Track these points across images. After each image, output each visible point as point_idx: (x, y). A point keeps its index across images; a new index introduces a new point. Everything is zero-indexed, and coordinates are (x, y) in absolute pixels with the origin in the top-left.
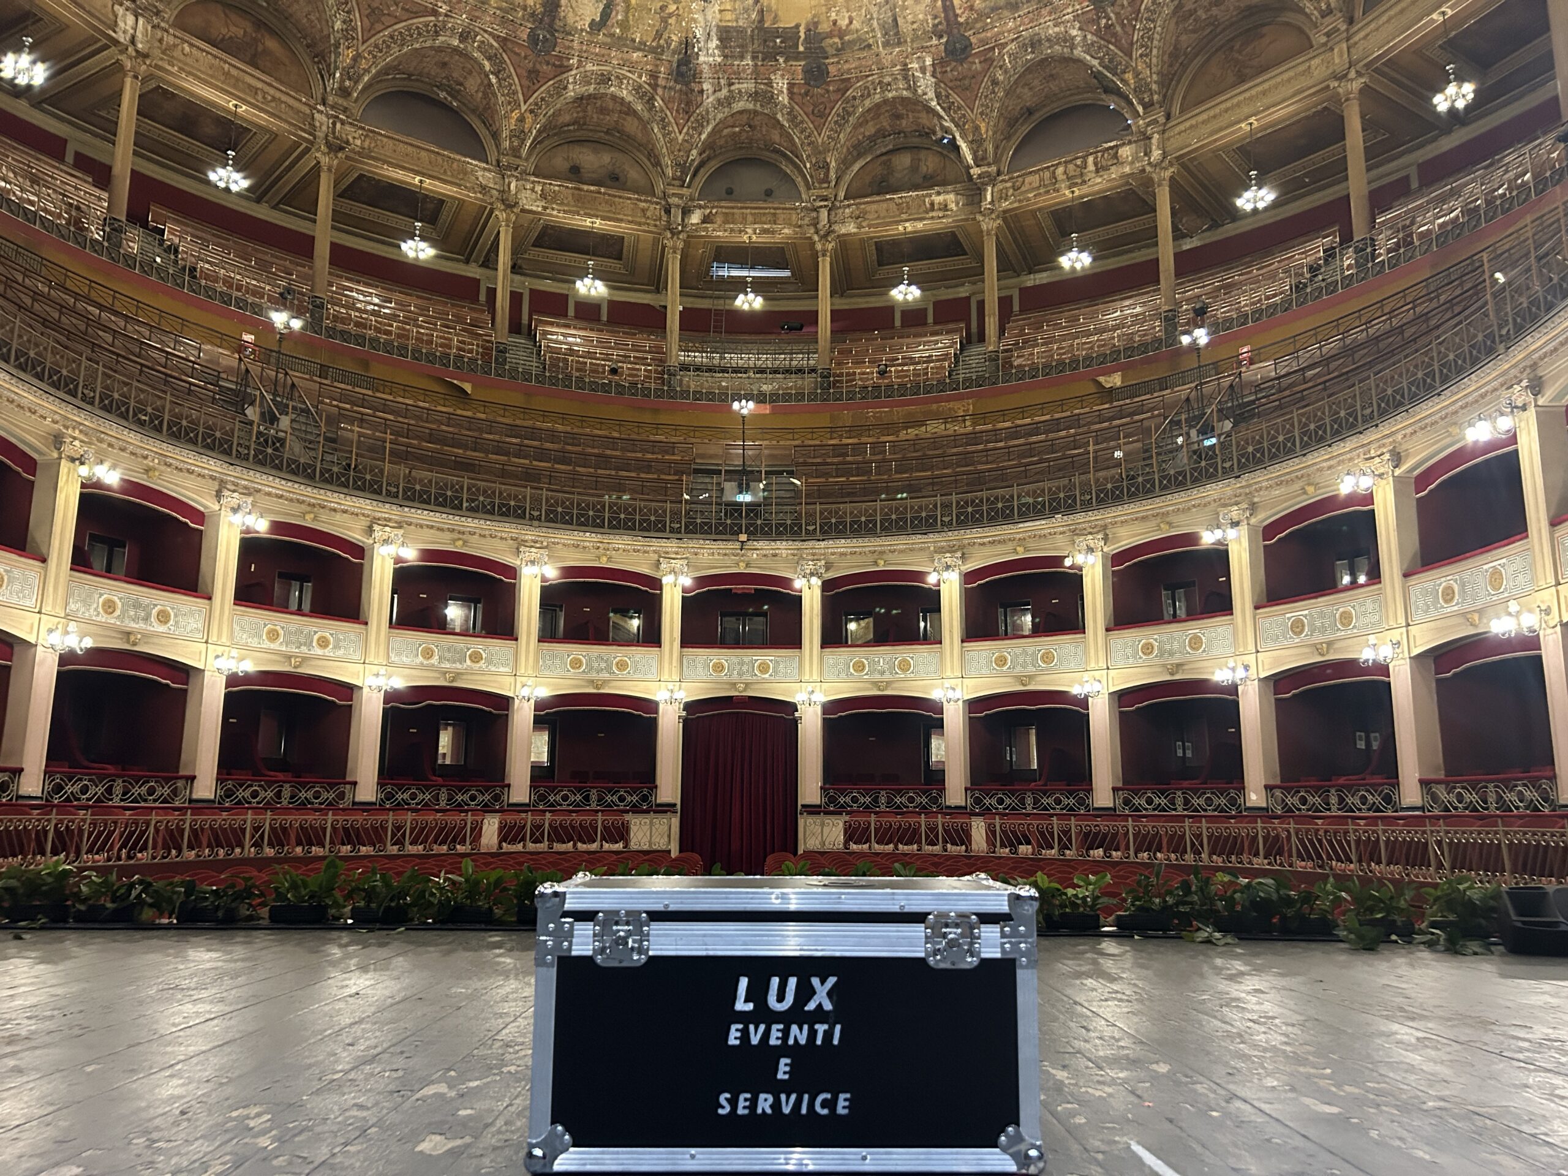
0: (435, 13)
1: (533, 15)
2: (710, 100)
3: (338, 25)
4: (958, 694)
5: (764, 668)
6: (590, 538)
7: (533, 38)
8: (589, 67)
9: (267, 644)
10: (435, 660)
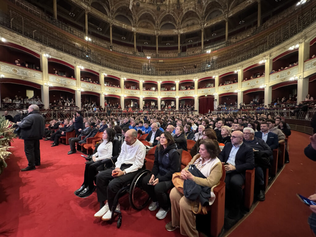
0: (164, 11)
1: (176, 4)
2: (204, 4)
3: (154, 18)
4: (240, 91)
5: (209, 91)
6: (184, 76)
7: (177, 8)
8: (186, 8)
9: (147, 94)
10: (166, 94)
